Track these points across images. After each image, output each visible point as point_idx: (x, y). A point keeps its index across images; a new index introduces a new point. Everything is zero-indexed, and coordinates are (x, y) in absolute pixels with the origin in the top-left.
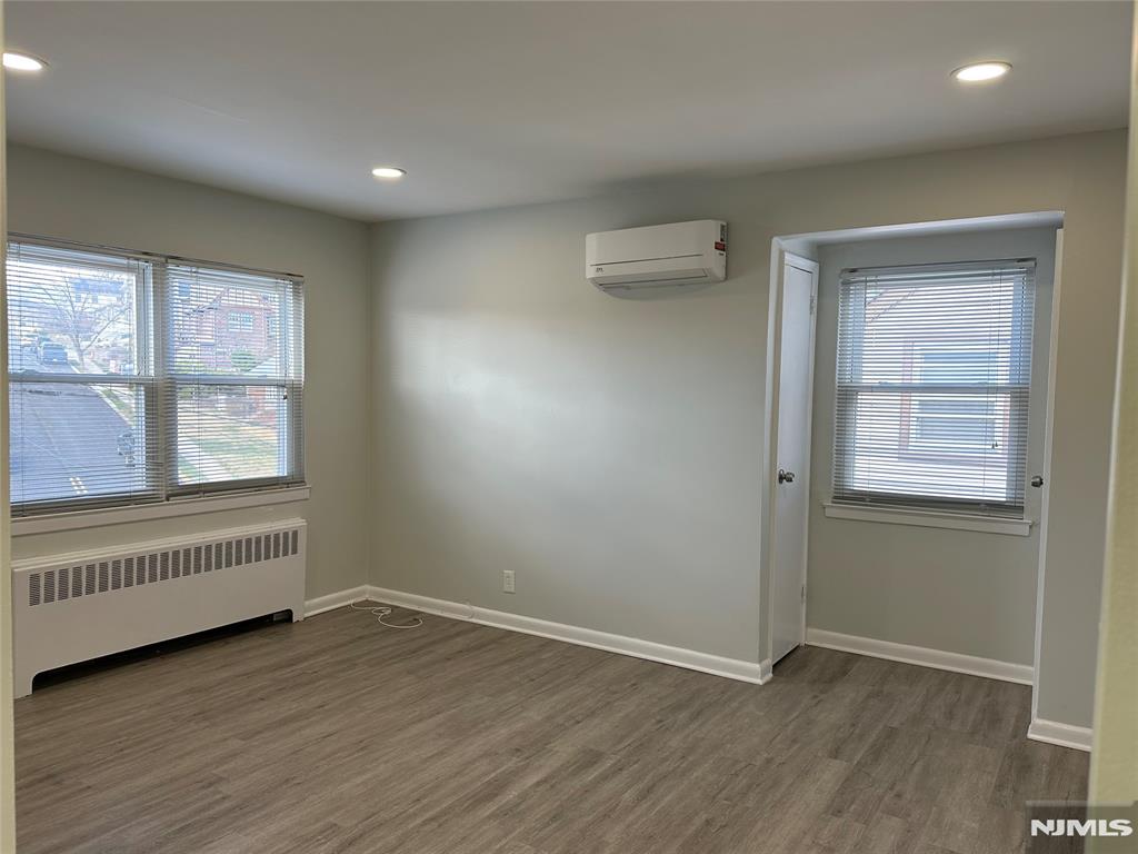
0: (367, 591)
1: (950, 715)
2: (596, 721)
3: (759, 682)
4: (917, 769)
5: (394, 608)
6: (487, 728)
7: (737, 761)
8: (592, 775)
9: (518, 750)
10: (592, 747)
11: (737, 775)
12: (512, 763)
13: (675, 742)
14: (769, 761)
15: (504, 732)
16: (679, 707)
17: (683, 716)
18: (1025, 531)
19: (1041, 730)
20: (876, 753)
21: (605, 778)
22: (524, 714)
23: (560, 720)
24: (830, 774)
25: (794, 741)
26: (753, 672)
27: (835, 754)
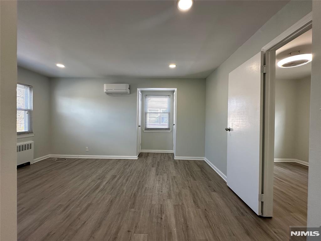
0: (50, 156)
1: (164, 158)
2: (112, 170)
3: (137, 159)
4: (164, 166)
5: (58, 158)
6: (91, 176)
7: (139, 171)
8: (116, 179)
9: (99, 179)
10: (114, 175)
11: (140, 173)
12: (99, 181)
13: (128, 170)
14: (144, 170)
15: (95, 176)
16: (126, 165)
17: (127, 166)
18: (170, 132)
19: (176, 158)
20: (158, 165)
21: (118, 179)
22: (98, 172)
23: (105, 172)
24: (154, 170)
25: (146, 166)
26: (136, 157)
27: (153, 167)
